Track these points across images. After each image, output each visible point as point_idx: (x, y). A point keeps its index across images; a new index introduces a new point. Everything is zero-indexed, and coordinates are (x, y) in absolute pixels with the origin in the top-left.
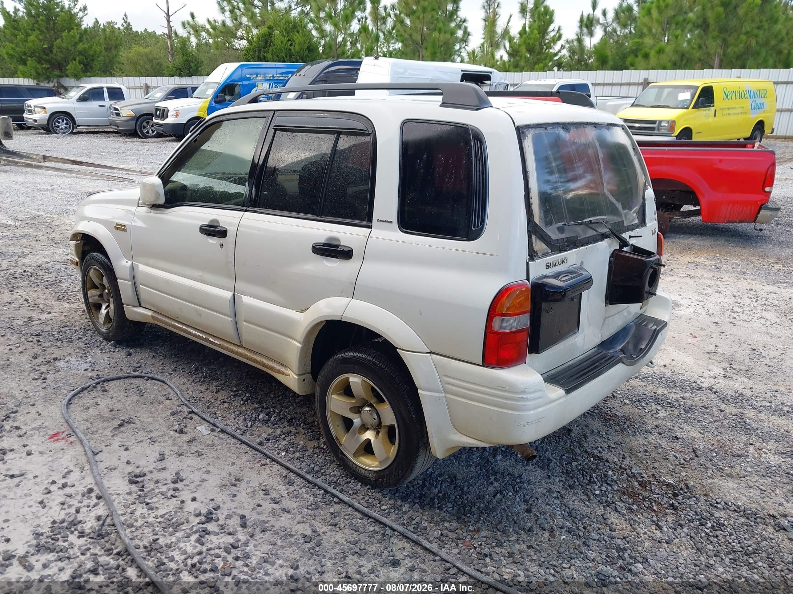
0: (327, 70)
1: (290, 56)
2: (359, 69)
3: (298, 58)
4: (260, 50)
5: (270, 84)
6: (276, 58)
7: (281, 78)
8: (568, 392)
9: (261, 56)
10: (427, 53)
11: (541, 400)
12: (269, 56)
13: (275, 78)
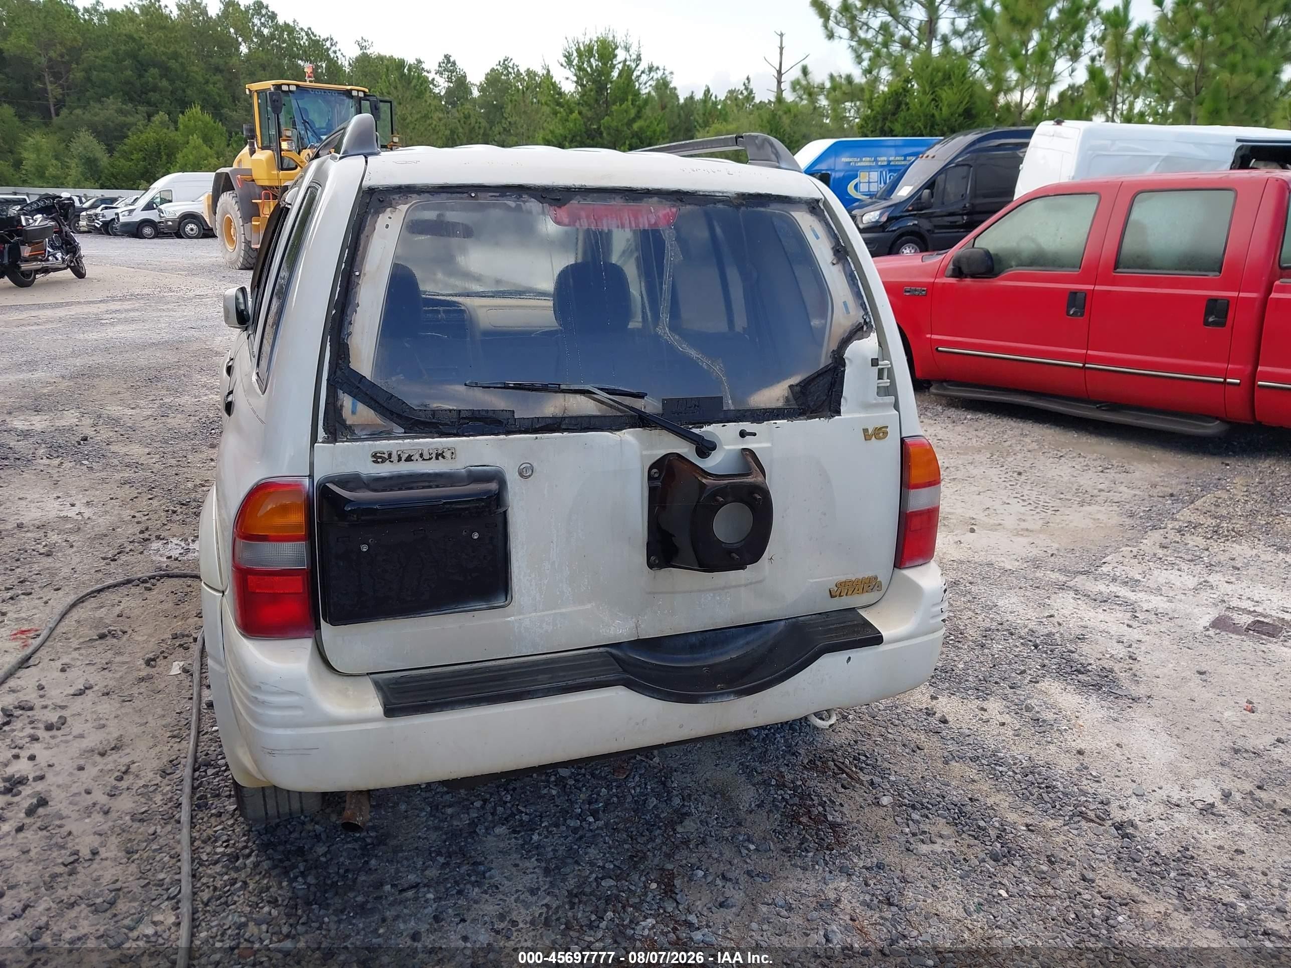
0: (977, 146)
1: (932, 127)
2: (1027, 145)
3: (945, 129)
4: (885, 119)
5: (881, 172)
6: (910, 131)
7: (903, 163)
8: (390, 711)
9: (886, 128)
10: (1202, 112)
11: (299, 713)
12: (897, 127)
13: (892, 163)
